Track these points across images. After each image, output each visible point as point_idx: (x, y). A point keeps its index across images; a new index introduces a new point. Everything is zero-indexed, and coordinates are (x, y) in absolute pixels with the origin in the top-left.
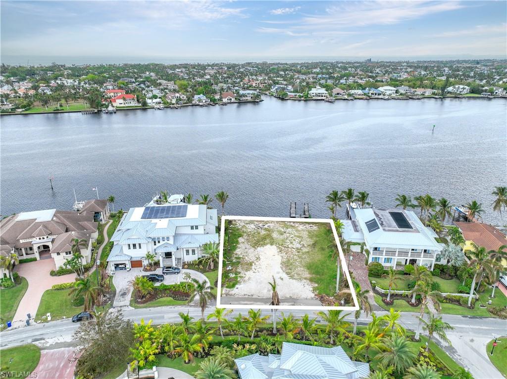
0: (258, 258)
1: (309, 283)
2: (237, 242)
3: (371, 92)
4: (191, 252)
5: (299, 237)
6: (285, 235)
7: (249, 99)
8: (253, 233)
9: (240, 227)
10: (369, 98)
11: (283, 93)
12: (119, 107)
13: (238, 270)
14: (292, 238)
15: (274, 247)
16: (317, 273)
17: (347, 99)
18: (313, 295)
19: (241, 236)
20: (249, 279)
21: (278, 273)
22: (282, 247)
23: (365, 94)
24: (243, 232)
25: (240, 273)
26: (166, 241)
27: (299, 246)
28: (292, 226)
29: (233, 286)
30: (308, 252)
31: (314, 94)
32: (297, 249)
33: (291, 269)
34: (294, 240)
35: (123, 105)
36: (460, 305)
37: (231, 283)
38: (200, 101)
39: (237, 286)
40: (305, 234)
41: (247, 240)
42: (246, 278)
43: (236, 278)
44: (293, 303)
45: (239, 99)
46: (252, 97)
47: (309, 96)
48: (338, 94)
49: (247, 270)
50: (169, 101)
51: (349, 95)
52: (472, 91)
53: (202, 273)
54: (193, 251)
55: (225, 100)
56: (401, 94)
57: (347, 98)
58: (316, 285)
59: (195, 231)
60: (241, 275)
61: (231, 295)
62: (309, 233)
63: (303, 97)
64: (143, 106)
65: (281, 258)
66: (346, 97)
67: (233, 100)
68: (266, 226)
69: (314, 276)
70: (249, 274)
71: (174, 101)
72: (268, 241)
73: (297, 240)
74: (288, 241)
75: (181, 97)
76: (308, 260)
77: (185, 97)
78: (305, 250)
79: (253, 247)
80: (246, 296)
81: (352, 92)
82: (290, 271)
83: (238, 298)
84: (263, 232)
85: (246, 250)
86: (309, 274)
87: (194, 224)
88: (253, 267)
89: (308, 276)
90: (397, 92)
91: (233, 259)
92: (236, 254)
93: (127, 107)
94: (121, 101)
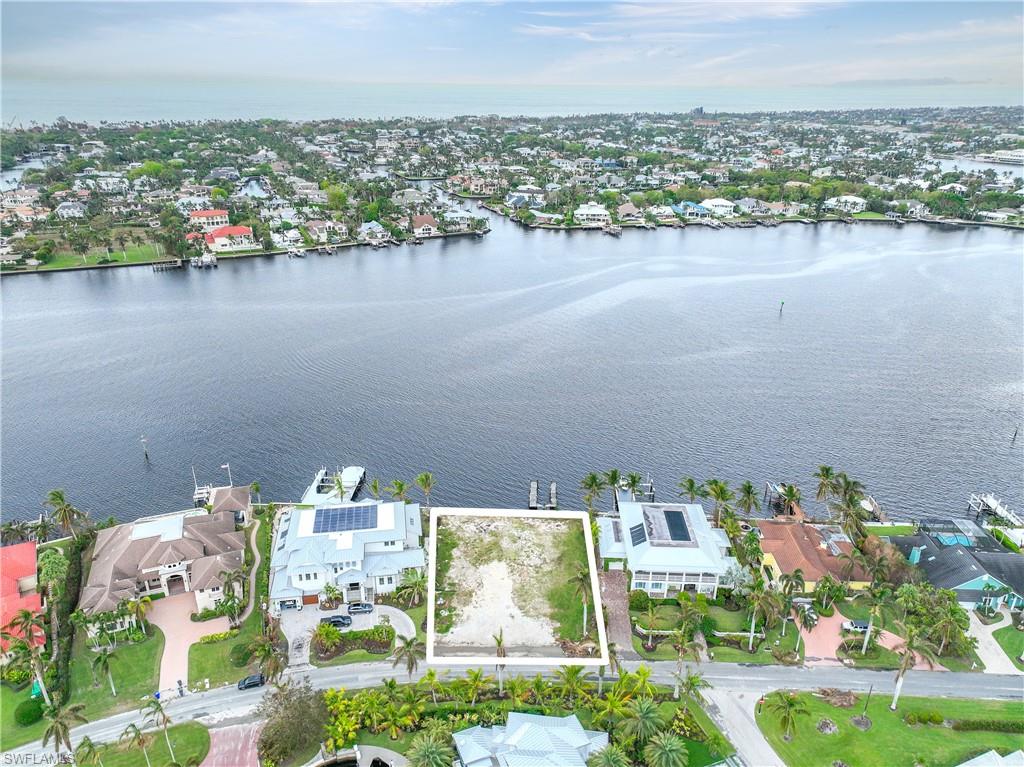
0: (480, 584)
1: (550, 622)
2: (450, 557)
3: (689, 211)
4: (386, 580)
5: (539, 545)
6: (520, 543)
7: (464, 228)
8: (472, 540)
9: (454, 529)
10: (685, 224)
11: (526, 214)
12: (221, 253)
13: (453, 605)
14: (529, 547)
15: (503, 564)
16: (561, 606)
17: (643, 227)
18: (553, 640)
19: (455, 545)
20: (468, 618)
21: (508, 607)
22: (515, 564)
23: (677, 215)
24: (459, 539)
25: (455, 609)
26: (351, 567)
27: (538, 562)
28: (531, 526)
29: (447, 630)
30: (551, 572)
31: (585, 217)
32: (536, 566)
33: (525, 601)
34: (532, 551)
35: (227, 249)
36: (740, 648)
37: (444, 626)
38: (372, 235)
39: (451, 629)
40: (548, 540)
41: (465, 552)
42: (464, 617)
43: (450, 616)
44: (525, 653)
45: (445, 231)
46: (468, 225)
47: (575, 221)
48: (628, 215)
49: (465, 604)
50: (315, 237)
51: (650, 218)
52: (871, 208)
53: (403, 610)
54: (390, 580)
55: (418, 232)
56: (743, 214)
57: (643, 224)
58: (558, 625)
59: (390, 548)
60: (457, 612)
61: (444, 643)
62: (555, 538)
63: (563, 221)
64: (267, 249)
65: (512, 583)
66: (642, 222)
67: (434, 231)
68: (492, 528)
69: (556, 610)
70: (468, 610)
71: (324, 238)
72: (494, 554)
73: (536, 552)
74: (523, 553)
75: (337, 228)
76: (549, 585)
77: (344, 228)
78: (547, 568)
79: (473, 564)
80: (464, 645)
81: (653, 210)
82: (524, 604)
83: (454, 647)
84: (488, 539)
85: (464, 570)
86: (550, 607)
87: (389, 539)
88: (474, 598)
89: (549, 611)
90: (736, 209)
91: (446, 585)
92: (449, 578)
93: (236, 252)
94: (225, 241)
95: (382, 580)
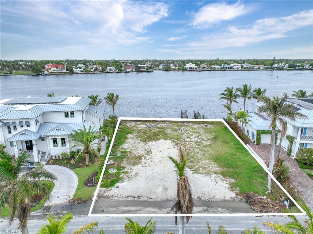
0: (149, 152)
1: (222, 178)
2: (126, 138)
3: (225, 67)
4: (59, 142)
5: (196, 133)
6: (180, 132)
7: (145, 70)
8: (143, 130)
9: (130, 127)
10: (224, 70)
11: (167, 67)
12: (53, 73)
13: (122, 165)
14: (188, 133)
15: (169, 141)
16: (229, 166)
17: (210, 70)
18: (233, 195)
19: (130, 133)
20: (136, 175)
22: (178, 141)
23: (221, 68)
24: (134, 130)
25: (124, 168)
26: (25, 127)
27: (198, 140)
28: (186, 125)
29: (112, 184)
30: (210, 145)
31: (188, 68)
32: (196, 142)
33: (192, 162)
34: (190, 135)
35: (56, 72)
37: (109, 181)
38: (111, 70)
39: (117, 184)
40: (202, 131)
41: (137, 135)
42: (133, 174)
43: (118, 174)
44: (205, 208)
45: (138, 70)
46: (146, 69)
47: (185, 69)
48: (204, 68)
49: (134, 165)
50: (89, 70)
51: (211, 68)
53: (72, 169)
54: (63, 141)
55: (127, 70)
58: (233, 181)
59: (69, 120)
60: (126, 170)
61: (107, 197)
62: (206, 130)
63: (180, 69)
64: (70, 72)
65: (178, 151)
67: (134, 70)
69: (225, 169)
70: (135, 169)
71: (92, 70)
72: (161, 136)
73: (194, 135)
74: (184, 136)
75: (98, 68)
76: (213, 152)
77: (101, 68)
78: (206, 143)
79: (144, 141)
80: (130, 199)
81: (213, 66)
82: (192, 164)
83: (118, 201)
84: (155, 130)
85: (135, 145)
86: (219, 167)
87: (69, 109)
88: (143, 161)
89: (218, 169)
90: (242, 67)
91: (118, 153)
92: (122, 149)
93: (58, 73)
94: (55, 69)
95: (55, 141)
